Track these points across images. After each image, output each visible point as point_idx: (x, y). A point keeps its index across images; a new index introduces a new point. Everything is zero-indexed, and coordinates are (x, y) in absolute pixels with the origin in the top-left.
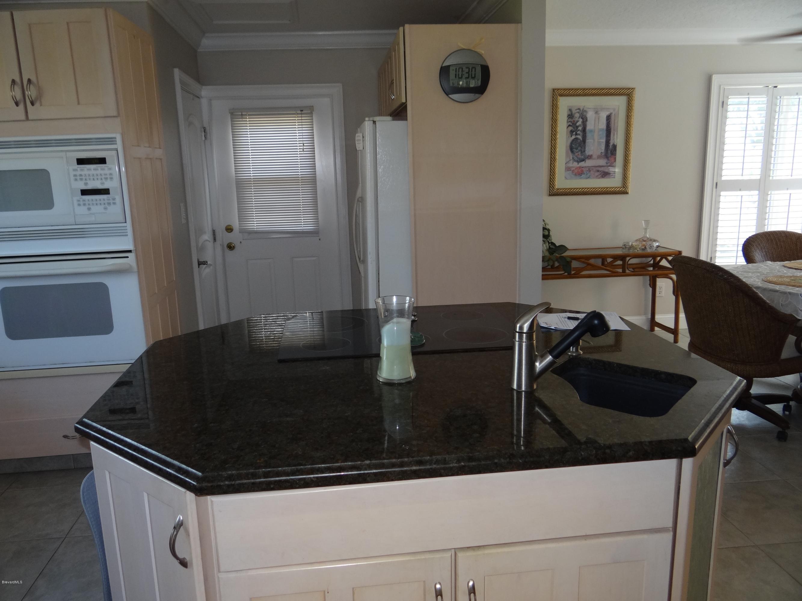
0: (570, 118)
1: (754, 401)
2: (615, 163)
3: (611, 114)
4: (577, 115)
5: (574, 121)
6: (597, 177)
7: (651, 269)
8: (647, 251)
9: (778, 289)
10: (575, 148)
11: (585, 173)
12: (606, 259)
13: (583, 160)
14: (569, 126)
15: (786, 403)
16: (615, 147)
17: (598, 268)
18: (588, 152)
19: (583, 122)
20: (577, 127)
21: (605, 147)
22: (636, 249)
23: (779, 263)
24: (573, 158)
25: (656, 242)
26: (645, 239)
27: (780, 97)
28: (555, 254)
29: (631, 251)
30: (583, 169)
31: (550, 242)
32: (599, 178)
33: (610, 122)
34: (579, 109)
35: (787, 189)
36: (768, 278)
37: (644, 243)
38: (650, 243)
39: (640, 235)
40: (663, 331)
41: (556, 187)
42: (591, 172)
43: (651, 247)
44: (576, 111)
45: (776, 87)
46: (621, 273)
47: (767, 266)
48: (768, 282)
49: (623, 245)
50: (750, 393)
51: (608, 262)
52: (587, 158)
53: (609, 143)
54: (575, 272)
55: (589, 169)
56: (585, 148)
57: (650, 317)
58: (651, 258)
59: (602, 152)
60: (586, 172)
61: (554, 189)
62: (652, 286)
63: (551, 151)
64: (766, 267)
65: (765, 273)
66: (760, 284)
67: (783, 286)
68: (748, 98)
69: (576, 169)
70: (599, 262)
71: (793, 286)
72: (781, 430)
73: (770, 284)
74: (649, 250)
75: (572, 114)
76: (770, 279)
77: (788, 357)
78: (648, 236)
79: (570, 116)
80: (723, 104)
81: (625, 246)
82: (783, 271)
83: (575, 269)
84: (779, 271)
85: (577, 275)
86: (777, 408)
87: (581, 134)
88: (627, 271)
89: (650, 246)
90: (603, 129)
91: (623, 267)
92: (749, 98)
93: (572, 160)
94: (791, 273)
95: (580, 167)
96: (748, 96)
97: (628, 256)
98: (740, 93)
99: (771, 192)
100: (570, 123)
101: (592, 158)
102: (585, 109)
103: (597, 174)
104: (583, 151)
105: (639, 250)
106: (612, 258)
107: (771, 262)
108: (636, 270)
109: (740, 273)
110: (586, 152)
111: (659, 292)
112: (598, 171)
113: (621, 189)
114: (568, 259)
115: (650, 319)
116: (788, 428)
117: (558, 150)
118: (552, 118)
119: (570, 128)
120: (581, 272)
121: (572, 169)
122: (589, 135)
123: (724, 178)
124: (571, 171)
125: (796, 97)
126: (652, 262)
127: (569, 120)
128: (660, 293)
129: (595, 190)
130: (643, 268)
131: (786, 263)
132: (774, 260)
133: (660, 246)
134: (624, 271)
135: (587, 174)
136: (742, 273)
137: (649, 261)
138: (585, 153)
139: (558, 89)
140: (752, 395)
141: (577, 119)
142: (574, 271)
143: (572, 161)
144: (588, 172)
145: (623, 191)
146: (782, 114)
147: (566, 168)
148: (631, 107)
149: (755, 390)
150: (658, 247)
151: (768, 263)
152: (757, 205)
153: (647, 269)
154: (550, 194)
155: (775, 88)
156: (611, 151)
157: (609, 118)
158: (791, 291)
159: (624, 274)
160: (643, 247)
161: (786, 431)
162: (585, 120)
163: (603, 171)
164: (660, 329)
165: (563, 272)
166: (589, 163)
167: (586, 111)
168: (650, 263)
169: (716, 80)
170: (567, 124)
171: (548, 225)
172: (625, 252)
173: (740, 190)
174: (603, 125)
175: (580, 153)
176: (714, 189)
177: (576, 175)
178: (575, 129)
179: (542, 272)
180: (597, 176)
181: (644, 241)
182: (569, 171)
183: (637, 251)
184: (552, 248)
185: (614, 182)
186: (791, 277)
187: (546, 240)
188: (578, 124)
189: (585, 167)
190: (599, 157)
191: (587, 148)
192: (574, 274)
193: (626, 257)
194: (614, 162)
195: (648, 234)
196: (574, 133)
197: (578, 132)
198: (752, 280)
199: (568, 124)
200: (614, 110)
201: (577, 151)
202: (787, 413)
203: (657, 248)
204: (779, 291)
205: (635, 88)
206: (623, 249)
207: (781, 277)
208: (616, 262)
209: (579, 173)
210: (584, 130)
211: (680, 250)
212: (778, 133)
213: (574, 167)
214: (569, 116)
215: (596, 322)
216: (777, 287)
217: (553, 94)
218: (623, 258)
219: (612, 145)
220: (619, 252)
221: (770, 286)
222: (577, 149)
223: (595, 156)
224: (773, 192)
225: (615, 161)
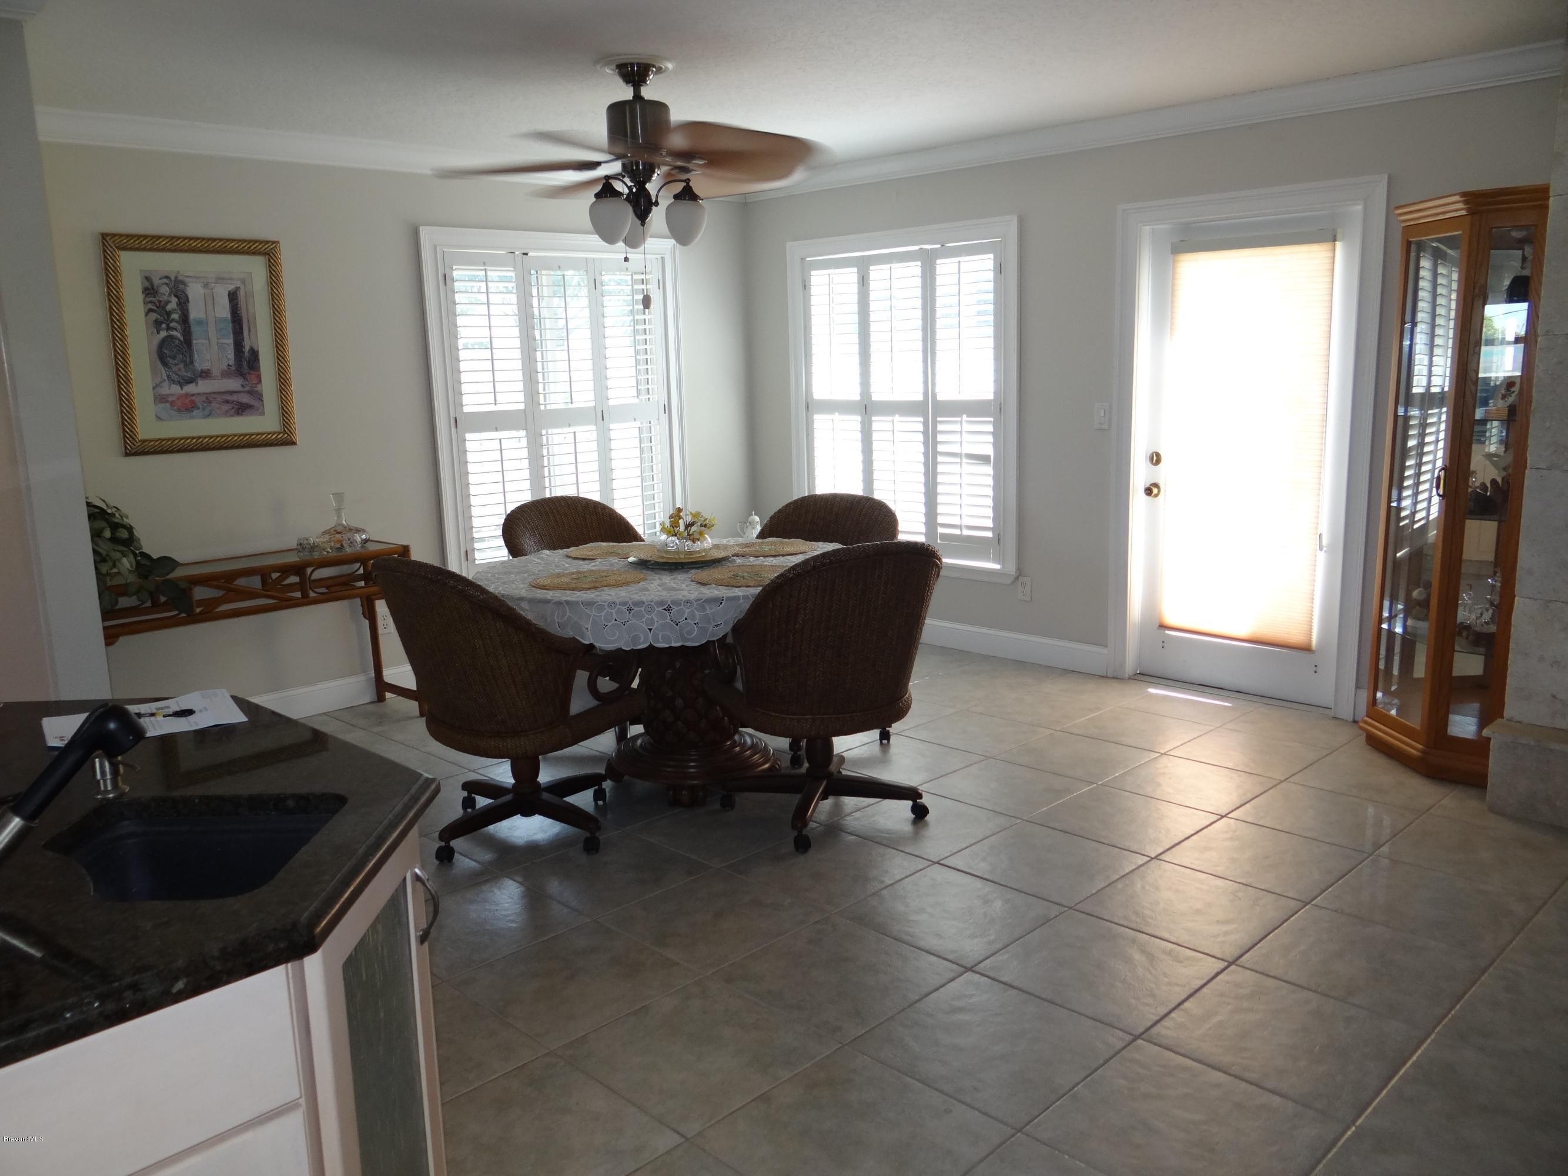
0: (149, 296)
1: (546, 796)
2: (260, 384)
3: (238, 289)
4: (165, 290)
5: (160, 302)
6: (226, 414)
7: (362, 583)
8: (347, 551)
9: (550, 598)
10: (170, 357)
11: (201, 407)
12: (270, 574)
13: (190, 381)
14: (150, 310)
15: (597, 787)
16: (254, 354)
17: (252, 595)
18: (199, 365)
19: (179, 304)
20: (169, 314)
21: (235, 354)
22: (324, 550)
23: (560, 551)
24: (168, 377)
25: (361, 533)
26: (339, 529)
27: (537, 272)
28: (150, 578)
29: (316, 555)
30: (193, 398)
31: (137, 552)
32: (232, 416)
33: (239, 306)
34: (167, 277)
35: (569, 425)
36: (538, 581)
37: (338, 536)
38: (349, 535)
39: (331, 523)
40: (400, 698)
41: (141, 437)
42: (213, 404)
43: (351, 543)
44: (160, 282)
45: (526, 254)
46: (299, 599)
47: (542, 559)
48: (536, 588)
49: (297, 545)
50: (539, 782)
51: (274, 578)
52: (201, 376)
53: (243, 347)
54: (201, 609)
55: (207, 399)
56: (191, 356)
57: (374, 674)
58: (359, 564)
59: (230, 364)
60: (202, 405)
61: (136, 441)
62: (367, 616)
63: (117, 363)
64: (539, 561)
65: (536, 572)
66: (524, 593)
67: (559, 591)
68: (484, 271)
69: (178, 399)
70: (256, 582)
71: (573, 589)
72: (588, 835)
73: (539, 591)
74: (348, 550)
75: (152, 286)
76: (542, 582)
77: (582, 710)
78: (344, 523)
79: (150, 290)
80: (446, 279)
81: (301, 546)
82: (564, 565)
83: (201, 603)
84: (557, 566)
85: (208, 613)
86: (583, 800)
87: (179, 327)
88: (312, 594)
89: (349, 542)
90: (225, 320)
91: (304, 586)
92: (485, 269)
93: (167, 380)
94: (572, 566)
95: (187, 395)
96: (484, 268)
97: (308, 564)
98: (470, 261)
99: (547, 432)
100: (150, 306)
101: (210, 377)
102: (180, 278)
103: (226, 407)
104: (189, 363)
105: (330, 551)
106: (279, 572)
107: (548, 551)
108: (334, 589)
109: (497, 576)
110: (196, 364)
111: (384, 625)
112: (227, 402)
113: (279, 437)
114: (183, 585)
115: (374, 679)
116: (599, 828)
117: (132, 361)
118: (109, 294)
119: (154, 316)
120: (216, 608)
121: (171, 399)
122: (196, 330)
123: (466, 410)
124: (168, 404)
125: (559, 273)
126: (361, 571)
127: (148, 299)
128: (385, 628)
129: (226, 439)
130: (346, 584)
131: (573, 551)
132: (553, 547)
133: (371, 539)
134: (305, 595)
135: (204, 409)
136: (501, 576)
137: (355, 570)
138: (194, 366)
139: (114, 235)
140: (542, 786)
141: (165, 298)
142: (198, 607)
143: (166, 383)
144: (205, 405)
145: (284, 439)
146: (543, 299)
147: (155, 398)
148: (277, 277)
149: (546, 776)
150: (366, 541)
151: (543, 554)
152: (527, 454)
153: (354, 586)
154: (128, 451)
155: (524, 256)
156: (249, 362)
157: (233, 296)
158: (569, 598)
159: (306, 601)
160: (338, 545)
161: (597, 834)
162: (183, 303)
163: (238, 402)
164: (395, 696)
165: (176, 612)
166: (202, 387)
167: (184, 283)
168: (358, 572)
169: (426, 234)
170: (144, 307)
171: (127, 517)
172: (305, 556)
173: (496, 430)
174: (223, 310)
175: (182, 366)
176: (453, 429)
177: (179, 410)
178: (164, 318)
179: (103, 620)
180: (227, 411)
181: (339, 533)
182: (163, 402)
183: (326, 553)
184: (145, 565)
185: (266, 422)
186: (573, 574)
187: (126, 549)
188: (169, 307)
189: (199, 394)
190: (226, 374)
191: (196, 356)
192: (200, 613)
193: (306, 567)
194: (258, 384)
195: (344, 519)
196: (164, 326)
197: (173, 324)
198: (514, 586)
199: (148, 308)
200: (243, 282)
201: (176, 362)
202: (600, 803)
203: (365, 543)
204: (552, 600)
205: (278, 242)
206: (299, 551)
207: (559, 575)
208: (285, 579)
209: (187, 407)
210: (185, 319)
211: (405, 544)
212: (543, 331)
213: (173, 395)
214: (147, 292)
215: (112, 726)
216: (549, 595)
217: (104, 244)
218: (298, 569)
219: (249, 351)
220: (292, 558)
221: (538, 595)
222: (174, 358)
223: (215, 372)
224: (550, 431)
225: (260, 381)
